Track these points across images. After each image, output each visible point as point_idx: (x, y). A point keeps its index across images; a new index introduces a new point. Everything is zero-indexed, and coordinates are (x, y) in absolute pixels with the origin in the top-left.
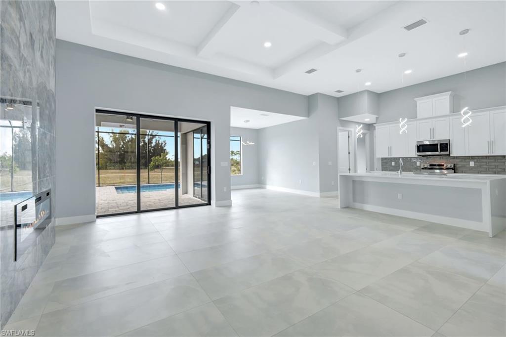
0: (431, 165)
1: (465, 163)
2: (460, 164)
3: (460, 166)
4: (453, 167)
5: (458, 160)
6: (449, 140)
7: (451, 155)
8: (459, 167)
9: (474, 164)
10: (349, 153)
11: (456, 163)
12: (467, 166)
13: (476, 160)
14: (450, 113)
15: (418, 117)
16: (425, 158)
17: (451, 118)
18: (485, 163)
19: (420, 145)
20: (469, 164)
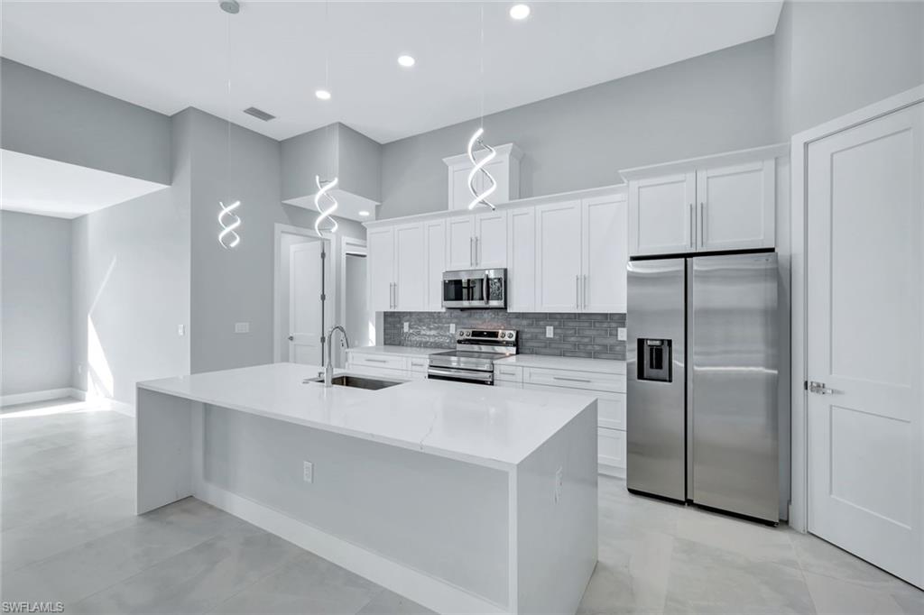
0: (474, 334)
1: (536, 330)
2: (528, 333)
3: (529, 336)
4: (513, 339)
5: (525, 322)
6: (506, 270)
7: (508, 311)
8: (527, 340)
9: (554, 334)
10: (323, 297)
11: (521, 329)
12: (542, 337)
13: (556, 323)
14: (510, 199)
15: (451, 208)
16: (465, 314)
17: (510, 211)
18: (572, 332)
19: (450, 281)
20: (545, 333)
